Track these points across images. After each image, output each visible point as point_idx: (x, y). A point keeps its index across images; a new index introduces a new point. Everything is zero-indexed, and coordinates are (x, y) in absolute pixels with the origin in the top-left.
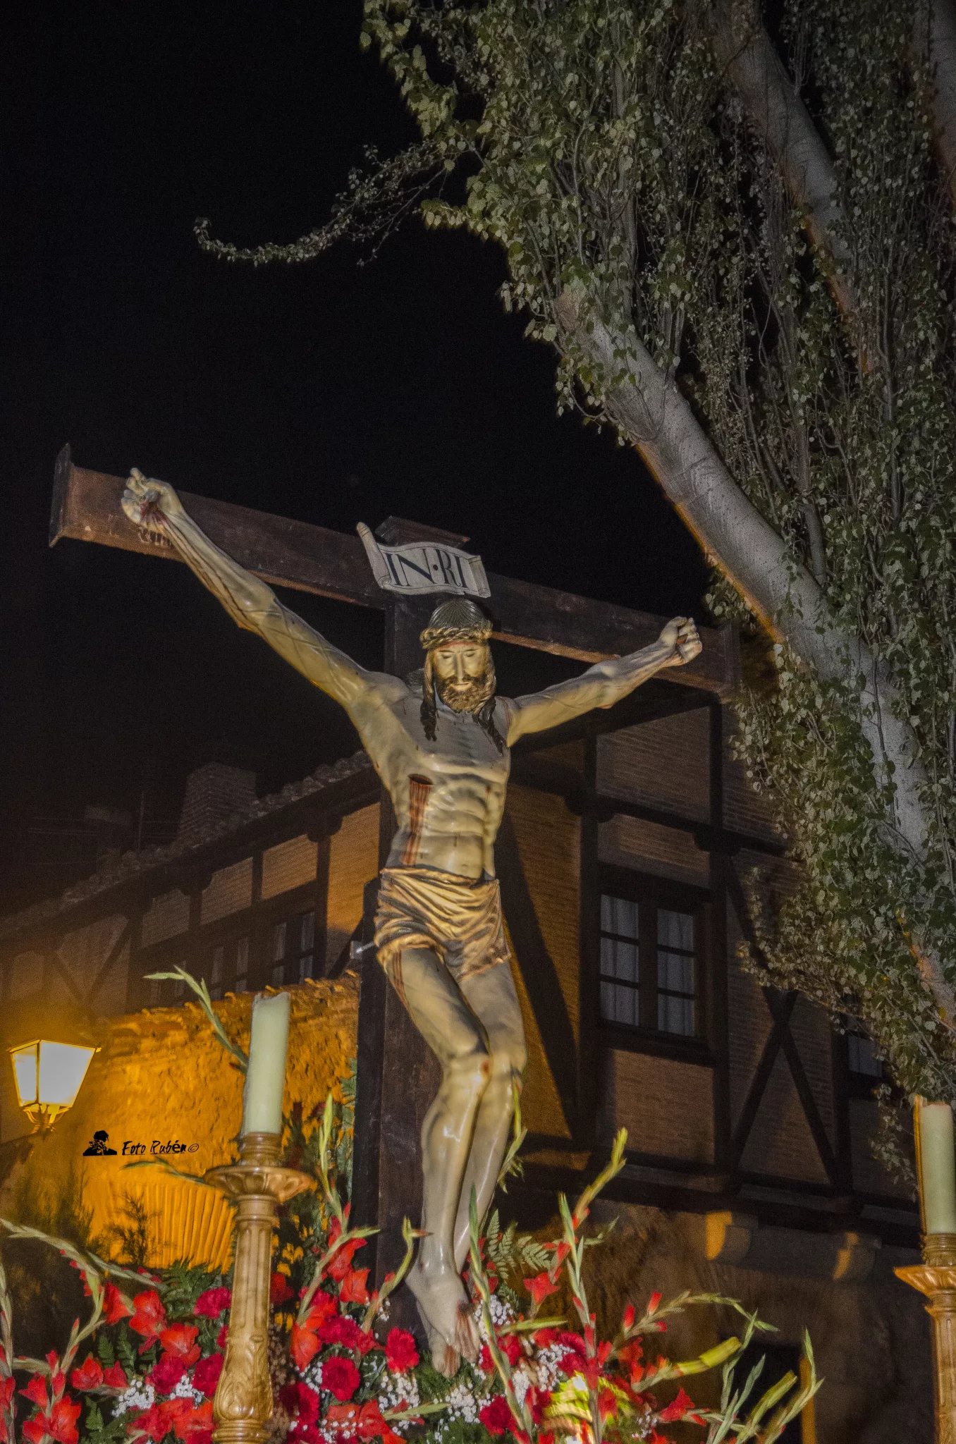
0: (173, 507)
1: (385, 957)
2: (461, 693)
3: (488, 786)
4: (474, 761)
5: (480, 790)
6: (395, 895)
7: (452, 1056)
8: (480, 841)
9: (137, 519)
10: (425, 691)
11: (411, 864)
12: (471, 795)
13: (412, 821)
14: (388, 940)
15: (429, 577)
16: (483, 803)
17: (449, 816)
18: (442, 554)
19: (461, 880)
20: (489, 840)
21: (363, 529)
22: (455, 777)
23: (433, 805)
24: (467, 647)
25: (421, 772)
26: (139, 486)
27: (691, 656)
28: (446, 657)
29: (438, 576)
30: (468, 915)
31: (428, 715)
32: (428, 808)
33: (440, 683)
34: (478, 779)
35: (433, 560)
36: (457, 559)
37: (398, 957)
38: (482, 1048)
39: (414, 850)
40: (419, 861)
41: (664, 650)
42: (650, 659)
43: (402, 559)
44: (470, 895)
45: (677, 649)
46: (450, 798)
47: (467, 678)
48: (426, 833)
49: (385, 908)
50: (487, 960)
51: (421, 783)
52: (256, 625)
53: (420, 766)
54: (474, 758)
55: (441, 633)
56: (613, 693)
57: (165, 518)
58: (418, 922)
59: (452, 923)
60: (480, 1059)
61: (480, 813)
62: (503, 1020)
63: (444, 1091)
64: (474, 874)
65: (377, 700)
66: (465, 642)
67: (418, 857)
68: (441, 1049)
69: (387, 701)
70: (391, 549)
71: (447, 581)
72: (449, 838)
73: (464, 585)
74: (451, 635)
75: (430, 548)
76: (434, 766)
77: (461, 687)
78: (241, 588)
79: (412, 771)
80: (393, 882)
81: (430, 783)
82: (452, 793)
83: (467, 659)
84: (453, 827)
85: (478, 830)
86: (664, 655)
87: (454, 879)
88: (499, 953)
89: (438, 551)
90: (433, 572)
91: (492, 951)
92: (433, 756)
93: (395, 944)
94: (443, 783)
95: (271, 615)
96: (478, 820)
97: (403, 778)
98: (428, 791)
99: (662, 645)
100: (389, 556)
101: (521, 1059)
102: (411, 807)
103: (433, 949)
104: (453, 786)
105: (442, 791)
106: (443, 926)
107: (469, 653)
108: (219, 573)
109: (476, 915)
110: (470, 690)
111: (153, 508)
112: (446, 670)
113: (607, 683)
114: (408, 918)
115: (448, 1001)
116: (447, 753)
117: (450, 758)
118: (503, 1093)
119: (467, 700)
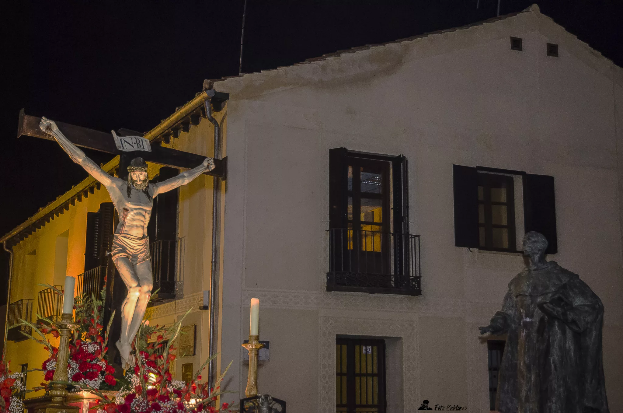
0: (55, 127)
1: (114, 259)
2: (139, 184)
3: (146, 211)
4: (142, 204)
5: (143, 213)
6: (117, 242)
7: (131, 287)
8: (143, 227)
9: (44, 130)
10: (128, 184)
11: (122, 233)
12: (140, 214)
13: (123, 220)
14: (115, 254)
15: (133, 146)
16: (144, 216)
17: (134, 220)
18: (137, 139)
19: (137, 238)
20: (146, 226)
21: (113, 132)
22: (136, 209)
23: (129, 216)
24: (140, 173)
25: (126, 207)
26: (45, 122)
27: (212, 169)
28: (134, 175)
29: (135, 146)
30: (138, 247)
31: (129, 190)
32: (128, 218)
33: (133, 182)
34: (143, 209)
35: (134, 141)
36: (142, 140)
37: (117, 259)
38: (139, 285)
39: (123, 229)
40: (125, 232)
41: (204, 168)
42: (199, 170)
43: (125, 141)
44: (139, 242)
45: (208, 167)
46: (134, 215)
47: (140, 181)
48: (127, 224)
49: (114, 245)
50: (144, 260)
51: (126, 210)
52: (80, 163)
53: (126, 206)
54: (142, 203)
55: (133, 168)
56: (186, 182)
57: (52, 131)
58: (124, 250)
59: (134, 250)
60: (138, 288)
61: (143, 219)
62: (147, 277)
63: (128, 296)
64: (141, 236)
65: (115, 186)
66: (139, 171)
67: (124, 231)
68: (128, 285)
69: (117, 185)
70: (122, 138)
71: (138, 147)
72: (134, 226)
73: (144, 148)
74: (136, 169)
75: (133, 137)
76: (130, 205)
77: (139, 183)
78: (75, 152)
79: (124, 207)
80: (117, 238)
81: (128, 210)
82: (135, 214)
83: (140, 176)
84: (135, 223)
85: (142, 224)
86: (204, 169)
87: (134, 238)
88: (147, 258)
89: (136, 139)
90: (134, 145)
91: (145, 257)
92: (129, 203)
93: (117, 255)
94: (132, 210)
95: (83, 160)
96: (142, 221)
97: (121, 208)
98: (128, 213)
99: (204, 166)
100: (121, 140)
101: (151, 288)
102: (123, 217)
103: (127, 257)
104: (135, 211)
105: (132, 213)
106: (131, 250)
107: (141, 174)
108: (69, 148)
109: (141, 247)
110: (141, 184)
111: (49, 128)
112: (134, 178)
113: (185, 178)
114: (121, 248)
115: (130, 272)
116: (134, 202)
117: (135, 203)
118: (145, 297)
119: (141, 186)
